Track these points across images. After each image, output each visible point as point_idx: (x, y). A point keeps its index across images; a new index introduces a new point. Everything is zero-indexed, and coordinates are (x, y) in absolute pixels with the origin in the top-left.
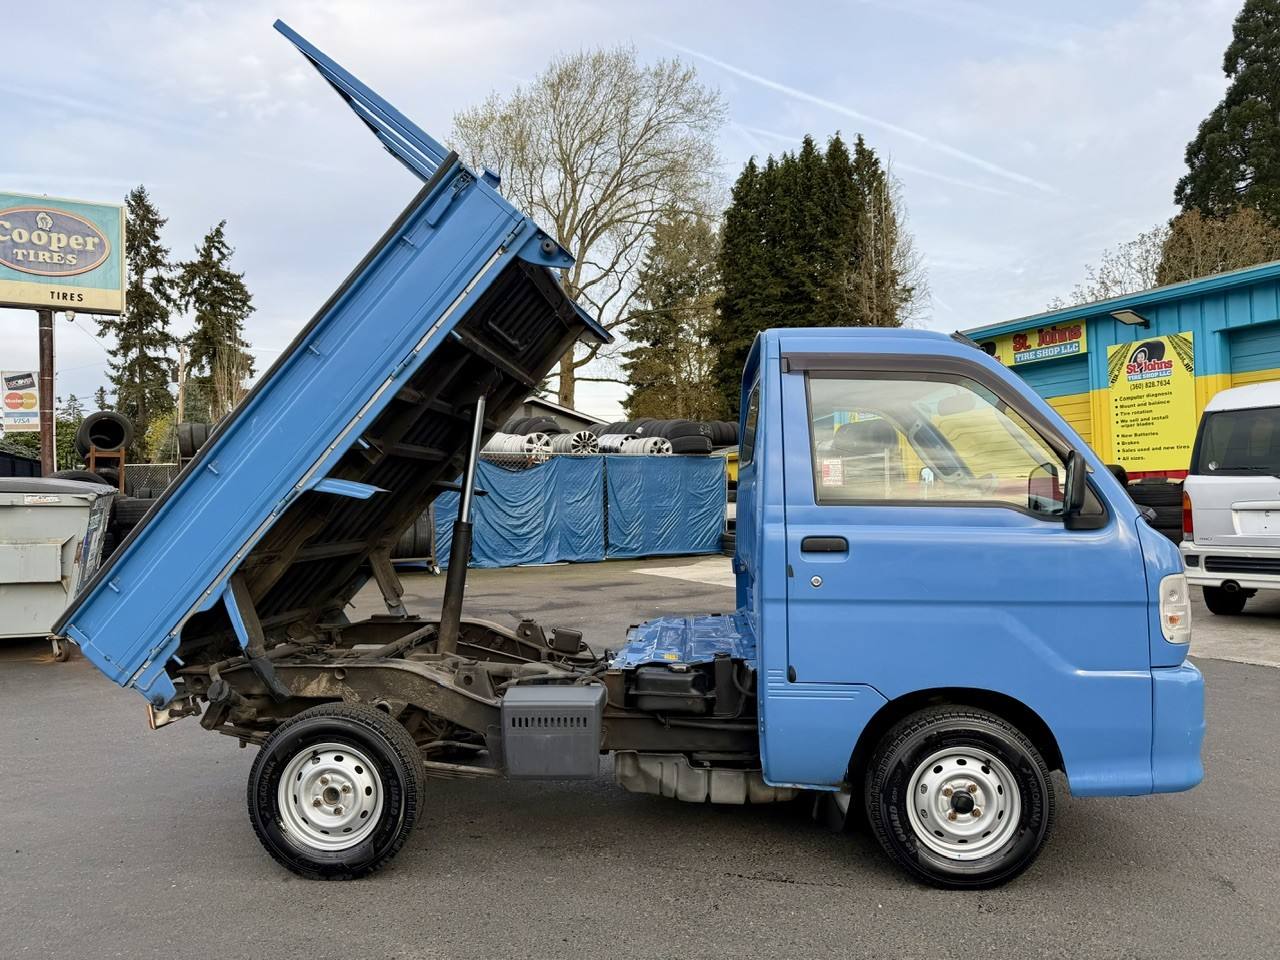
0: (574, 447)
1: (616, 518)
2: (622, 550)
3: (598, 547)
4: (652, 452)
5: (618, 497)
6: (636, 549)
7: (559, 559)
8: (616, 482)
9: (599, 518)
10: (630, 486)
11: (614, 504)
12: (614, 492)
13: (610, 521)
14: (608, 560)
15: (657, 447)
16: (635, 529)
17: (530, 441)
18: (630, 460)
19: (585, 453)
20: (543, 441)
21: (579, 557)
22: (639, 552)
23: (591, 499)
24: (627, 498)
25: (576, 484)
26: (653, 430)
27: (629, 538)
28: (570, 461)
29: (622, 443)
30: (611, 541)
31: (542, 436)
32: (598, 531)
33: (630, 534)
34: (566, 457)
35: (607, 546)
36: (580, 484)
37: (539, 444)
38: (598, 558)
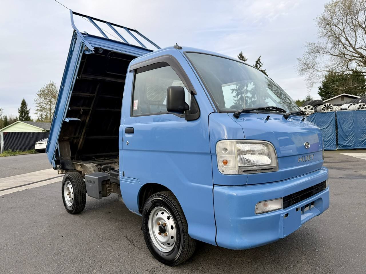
0: (323, 109)
1: (341, 134)
2: (344, 146)
3: (333, 145)
4: (359, 109)
5: (343, 127)
6: (351, 146)
8: (341, 121)
9: (334, 134)
10: (348, 122)
11: (340, 129)
12: (340, 125)
13: (339, 135)
14: (338, 150)
15: (361, 107)
16: (350, 138)
17: (305, 108)
18: (354, 112)
19: (327, 111)
20: (310, 108)
22: (353, 147)
23: (330, 128)
24: (346, 127)
25: (323, 122)
26: (364, 101)
27: (348, 142)
28: (321, 114)
29: (349, 107)
30: (339, 143)
31: (310, 106)
32: (334, 139)
33: (348, 140)
34: (319, 113)
35: (337, 144)
36: (325, 122)
37: (309, 109)
38: (334, 149)
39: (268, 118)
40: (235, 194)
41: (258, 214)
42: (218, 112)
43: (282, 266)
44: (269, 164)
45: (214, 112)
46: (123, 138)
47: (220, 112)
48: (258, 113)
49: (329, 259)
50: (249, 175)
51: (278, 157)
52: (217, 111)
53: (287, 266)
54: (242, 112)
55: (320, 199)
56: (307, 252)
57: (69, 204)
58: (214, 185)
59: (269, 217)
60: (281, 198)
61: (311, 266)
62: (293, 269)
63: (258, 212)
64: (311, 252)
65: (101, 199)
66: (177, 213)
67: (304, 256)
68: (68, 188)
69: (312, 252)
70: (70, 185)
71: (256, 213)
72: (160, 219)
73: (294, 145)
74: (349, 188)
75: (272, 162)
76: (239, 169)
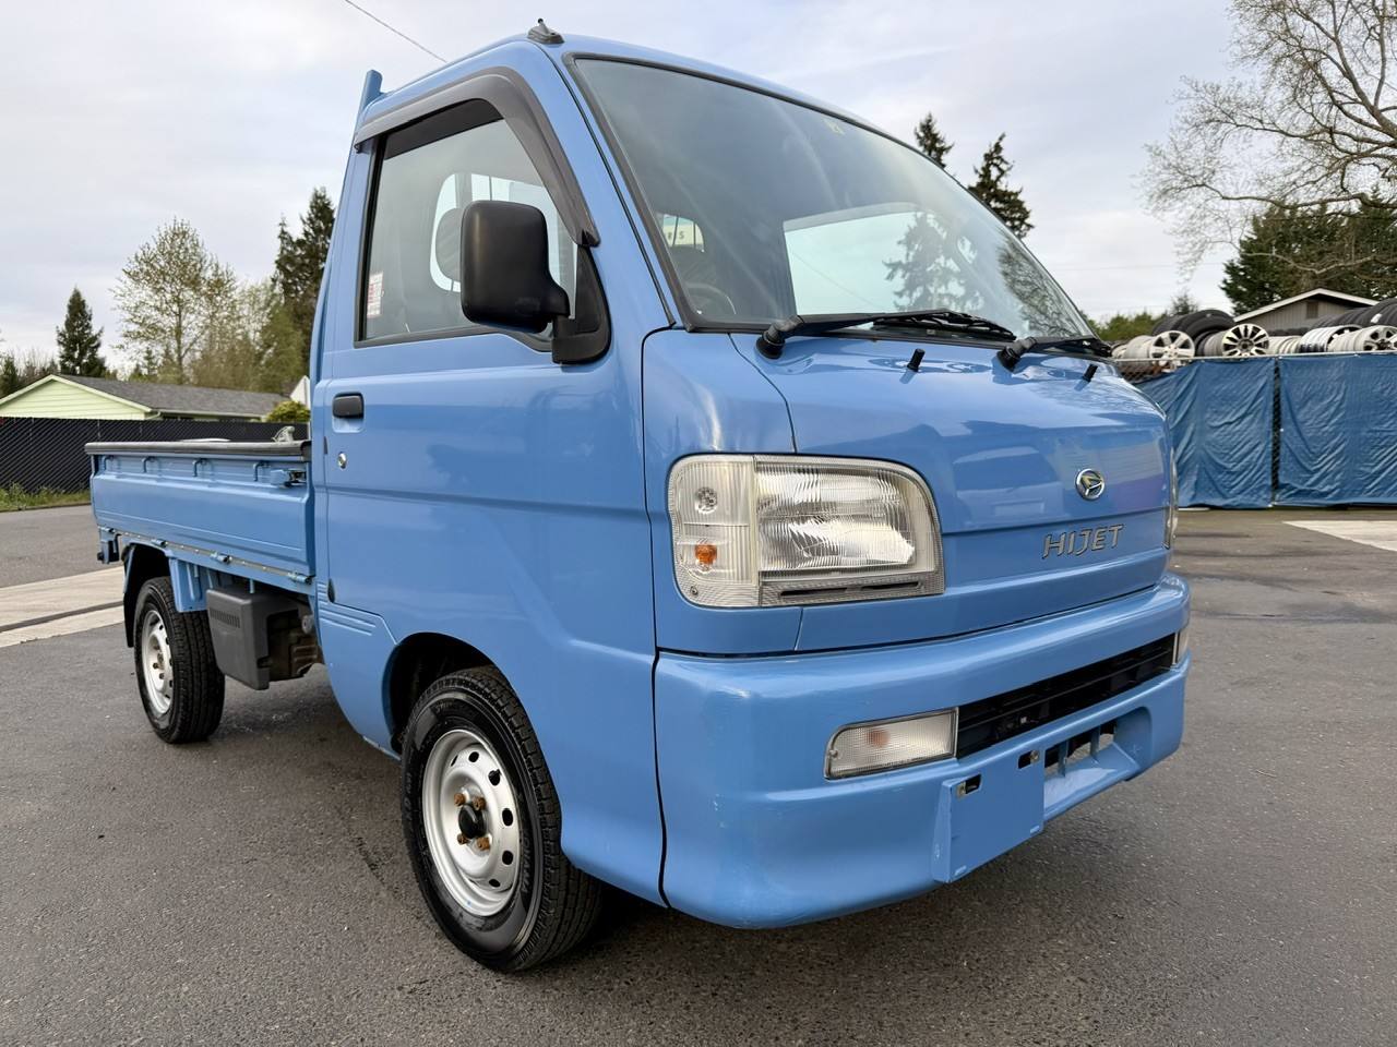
0: (1227, 347)
1: (1293, 447)
2: (1300, 493)
3: (1259, 489)
4: (1368, 348)
5: (1300, 417)
6: (1327, 493)
7: (1194, 502)
8: (1297, 395)
9: (1264, 448)
10: (1322, 400)
11: (1291, 427)
12: (1292, 412)
13: (1283, 450)
14: (1275, 508)
15: (1378, 341)
16: (1327, 463)
17: (1160, 343)
18: (1348, 360)
19: (1246, 355)
20: (1180, 341)
21: (1228, 502)
22: (1334, 498)
23: (1252, 421)
24: (1313, 418)
25: (1227, 399)
26: (1392, 318)
27: (1316, 476)
28: (1219, 366)
29: (1331, 339)
30: (1282, 480)
31: (1178, 335)
32: (1263, 465)
33: (1318, 470)
34: (1212, 361)
35: (1276, 486)
36: (1234, 398)
37: (1173, 346)
38: (1260, 503)
39: (915, 363)
40: (744, 694)
41: (840, 778)
42: (684, 328)
43: (961, 982)
44: (905, 561)
45: (670, 328)
46: (325, 440)
47: (695, 330)
48: (874, 340)
49: (1162, 955)
50: (805, 609)
51: (944, 535)
52: (679, 323)
53: (981, 979)
54: (794, 332)
55: (1140, 712)
56: (1078, 924)
57: (161, 705)
58: (658, 650)
59: (888, 792)
60: (951, 710)
61: (1080, 984)
62: (1006, 993)
63: (837, 769)
64: (1092, 924)
65: (267, 687)
66: (522, 760)
67: (1063, 937)
68: (155, 640)
69: (1096, 923)
70: (161, 628)
71: (829, 773)
72: (463, 780)
73: (1057, 484)
74: (1295, 658)
75: (916, 553)
76: (765, 584)
